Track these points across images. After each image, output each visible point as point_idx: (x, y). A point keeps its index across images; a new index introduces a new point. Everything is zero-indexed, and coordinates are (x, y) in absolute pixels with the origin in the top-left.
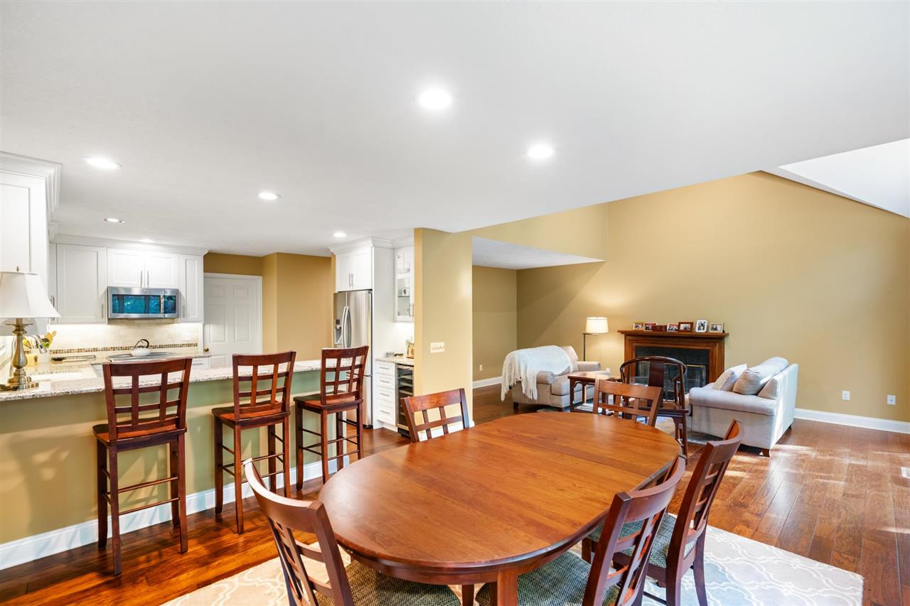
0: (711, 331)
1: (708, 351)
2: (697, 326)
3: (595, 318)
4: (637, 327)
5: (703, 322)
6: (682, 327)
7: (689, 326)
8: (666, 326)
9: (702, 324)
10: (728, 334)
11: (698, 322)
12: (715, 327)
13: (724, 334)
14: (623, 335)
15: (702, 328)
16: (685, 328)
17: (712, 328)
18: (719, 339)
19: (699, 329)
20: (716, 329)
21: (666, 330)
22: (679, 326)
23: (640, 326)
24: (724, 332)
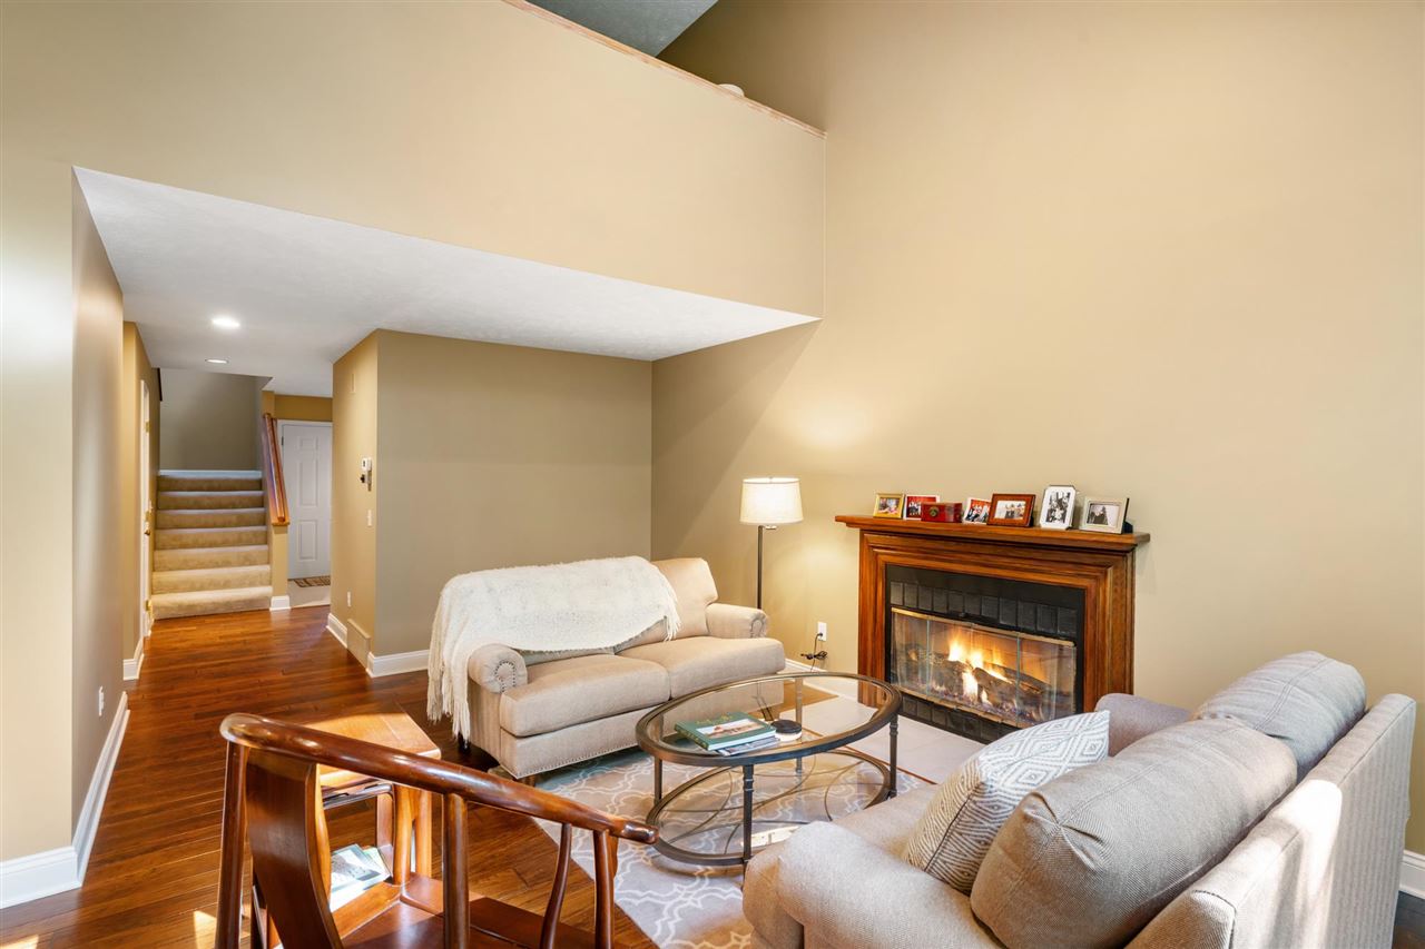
0: (1086, 526)
1: (1081, 593)
2: (1046, 507)
3: (767, 480)
4: (884, 506)
5: (1062, 492)
6: (1002, 509)
7: (1019, 506)
8: (958, 507)
9: (1060, 502)
10: (1146, 538)
11: (1050, 492)
12: (1098, 511)
13: (1127, 539)
14: (856, 532)
15: (1058, 514)
16: (1010, 515)
17: (1092, 515)
18: (1118, 553)
19: (1050, 518)
20: (1101, 519)
21: (958, 519)
22: (993, 506)
23: (892, 504)
24: (1127, 528)
